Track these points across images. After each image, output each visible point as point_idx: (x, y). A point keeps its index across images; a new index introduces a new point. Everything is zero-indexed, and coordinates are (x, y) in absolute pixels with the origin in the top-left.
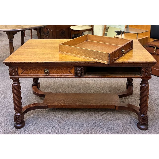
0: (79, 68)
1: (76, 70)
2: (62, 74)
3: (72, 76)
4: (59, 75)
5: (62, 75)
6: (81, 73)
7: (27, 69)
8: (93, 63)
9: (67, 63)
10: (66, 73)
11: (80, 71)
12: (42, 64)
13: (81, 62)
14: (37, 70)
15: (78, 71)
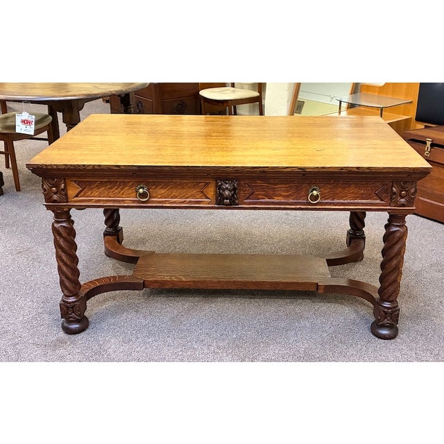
0: (227, 183)
1: (220, 187)
2: (184, 200)
3: (209, 204)
4: (174, 202)
5: (182, 202)
6: (233, 195)
7: (91, 183)
8: (265, 169)
9: (196, 168)
10: (193, 196)
11: (229, 190)
12: (131, 171)
13: (234, 167)
14: (117, 188)
15: (224, 190)
